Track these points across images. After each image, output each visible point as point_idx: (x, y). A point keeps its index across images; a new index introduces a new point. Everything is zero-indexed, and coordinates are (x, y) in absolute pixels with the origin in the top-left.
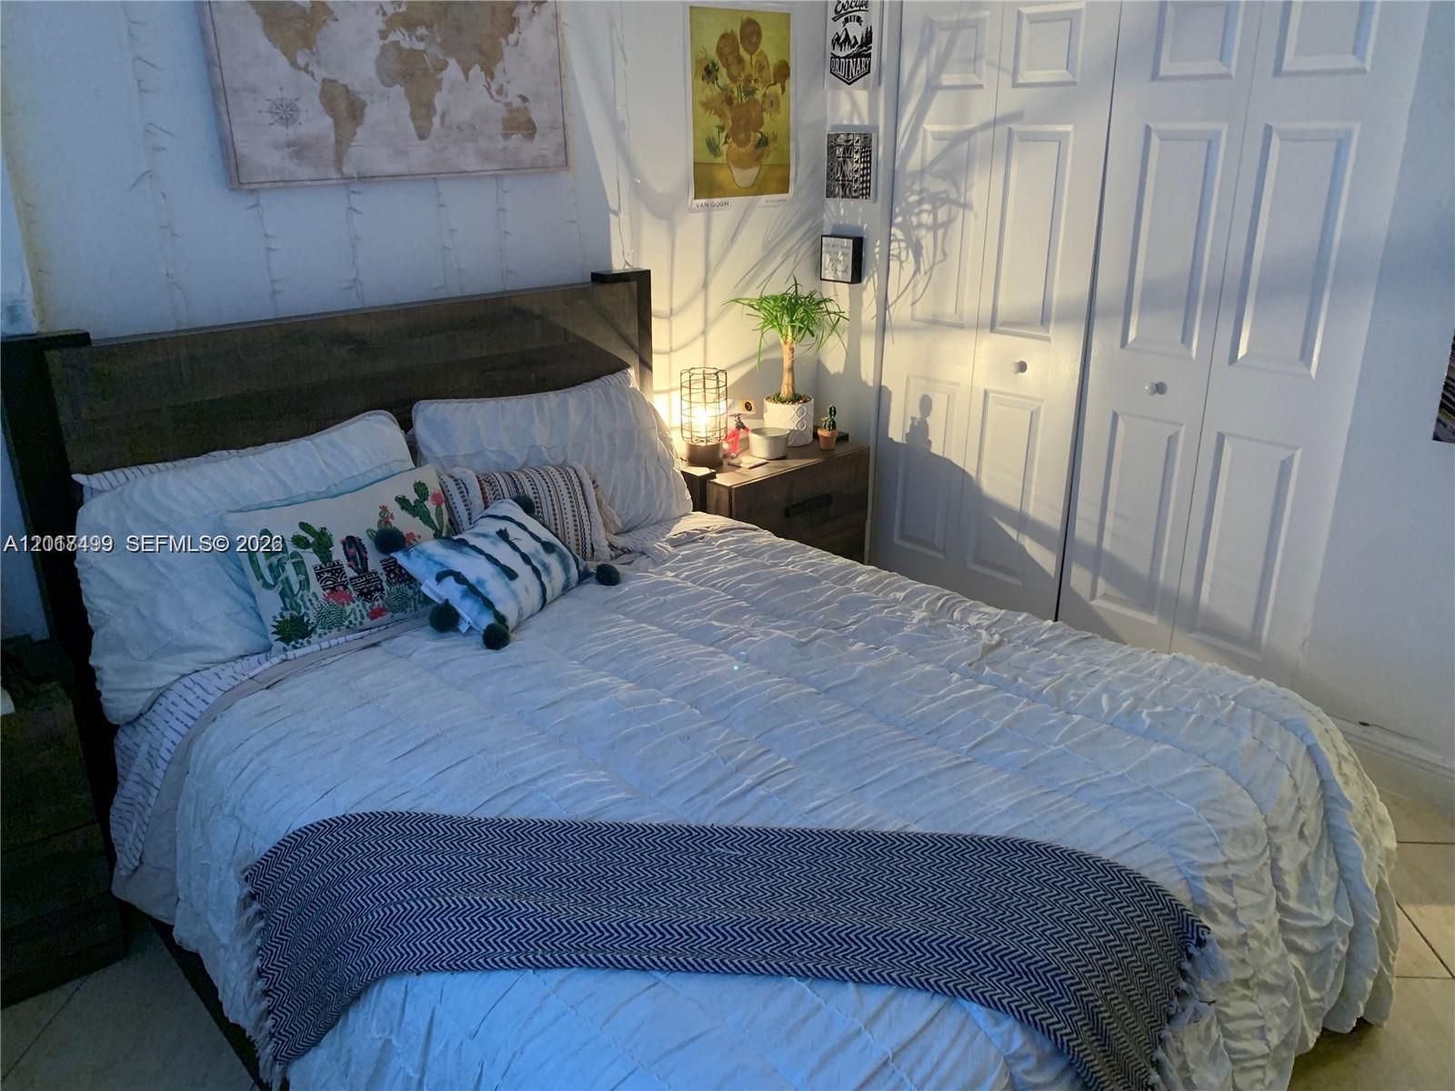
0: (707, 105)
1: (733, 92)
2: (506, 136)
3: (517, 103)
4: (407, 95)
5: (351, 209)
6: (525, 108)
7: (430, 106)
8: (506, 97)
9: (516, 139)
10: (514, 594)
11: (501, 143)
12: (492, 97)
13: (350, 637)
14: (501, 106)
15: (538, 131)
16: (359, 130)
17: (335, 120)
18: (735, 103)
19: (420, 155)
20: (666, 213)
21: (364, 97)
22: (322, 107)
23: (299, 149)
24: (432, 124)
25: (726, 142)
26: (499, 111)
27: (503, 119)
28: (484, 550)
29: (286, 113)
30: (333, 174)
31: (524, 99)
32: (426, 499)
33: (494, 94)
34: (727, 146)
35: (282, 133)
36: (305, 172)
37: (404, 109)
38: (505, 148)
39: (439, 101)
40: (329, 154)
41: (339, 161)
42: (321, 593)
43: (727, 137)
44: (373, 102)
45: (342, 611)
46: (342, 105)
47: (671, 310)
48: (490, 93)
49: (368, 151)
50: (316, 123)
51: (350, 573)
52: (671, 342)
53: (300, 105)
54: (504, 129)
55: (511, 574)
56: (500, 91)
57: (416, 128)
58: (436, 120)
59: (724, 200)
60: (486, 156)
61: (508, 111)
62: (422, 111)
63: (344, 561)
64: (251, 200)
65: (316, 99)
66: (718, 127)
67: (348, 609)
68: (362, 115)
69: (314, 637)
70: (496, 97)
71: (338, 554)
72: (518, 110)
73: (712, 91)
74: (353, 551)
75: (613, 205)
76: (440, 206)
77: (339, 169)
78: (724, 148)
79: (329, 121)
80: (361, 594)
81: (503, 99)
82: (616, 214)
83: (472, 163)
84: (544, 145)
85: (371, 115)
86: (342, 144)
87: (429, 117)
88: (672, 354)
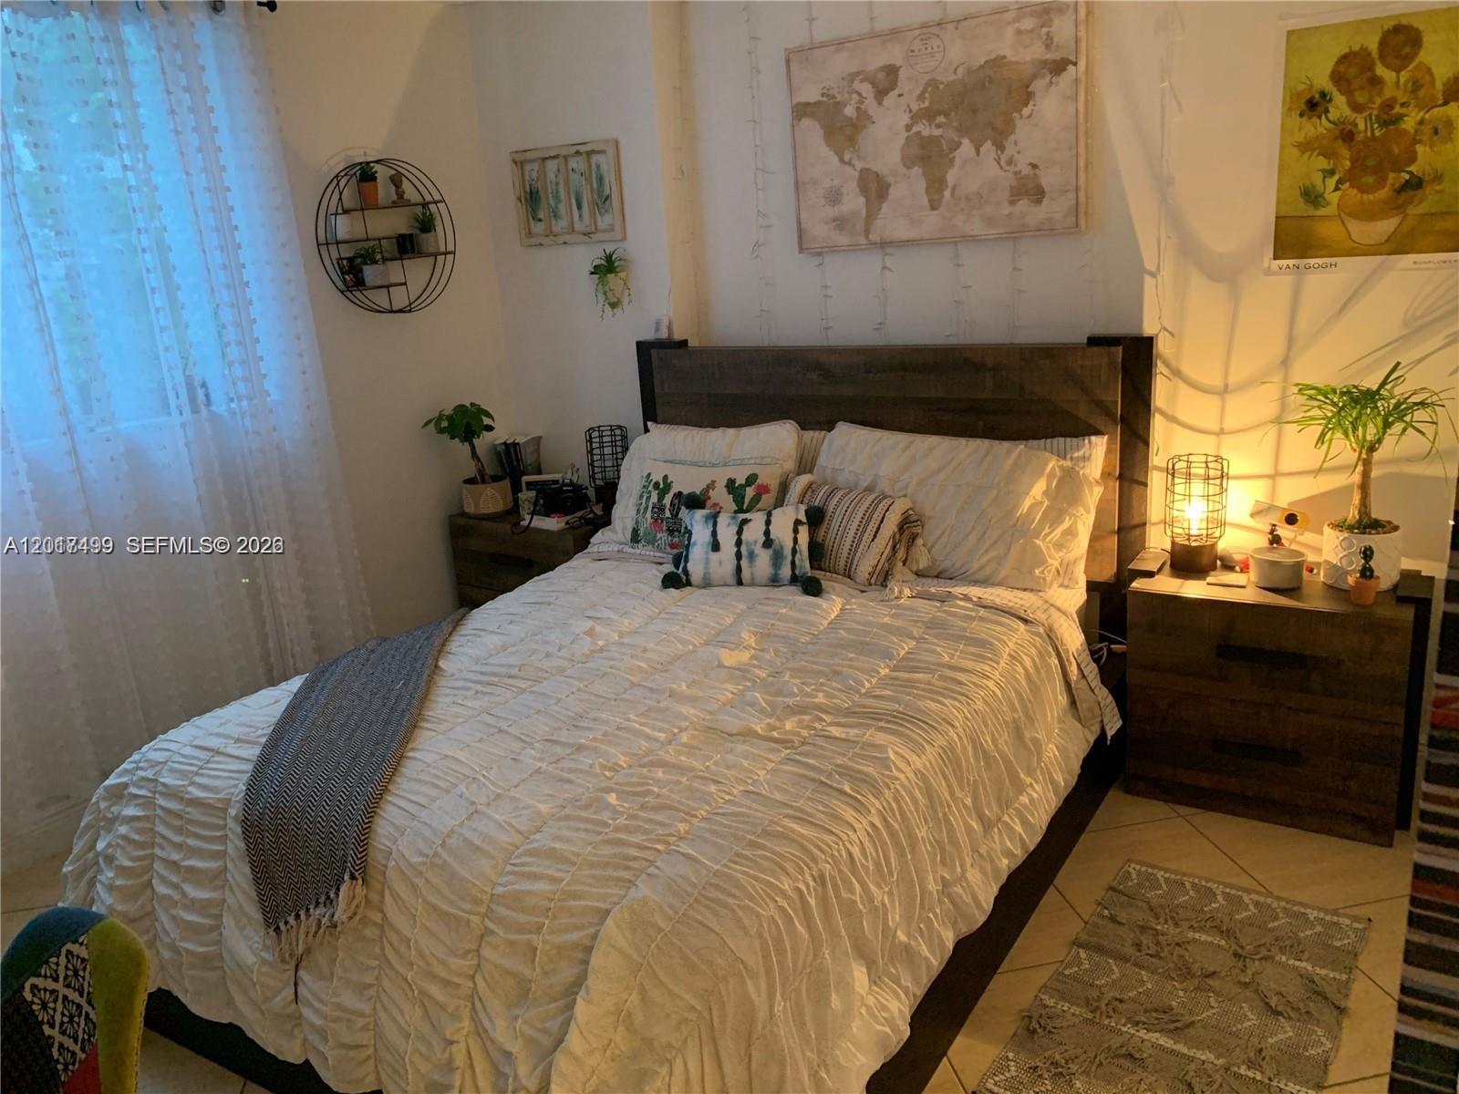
0: (1306, 147)
1: (1356, 125)
2: (1013, 203)
3: (1026, 170)
4: (924, 174)
5: (884, 268)
6: (1035, 174)
7: (942, 182)
8: (1016, 165)
9: (1023, 205)
10: (707, 562)
11: (1007, 209)
12: (1001, 168)
13: (657, 554)
14: (1010, 175)
15: (1047, 196)
16: (885, 207)
17: (867, 201)
18: (1360, 138)
19: (931, 223)
20: (1227, 275)
21: (890, 179)
22: (857, 190)
23: (841, 223)
24: (943, 197)
25: (1336, 189)
26: (1007, 179)
27: (1011, 186)
28: (718, 525)
29: (834, 197)
30: (862, 240)
31: (1034, 166)
32: (749, 486)
33: (1003, 163)
34: (1338, 194)
35: (832, 212)
36: (843, 240)
37: (921, 184)
38: (1011, 214)
39: (951, 177)
40: (860, 225)
41: (867, 231)
42: (649, 520)
43: (1340, 182)
44: (896, 183)
45: (655, 536)
46: (873, 187)
47: (1226, 386)
48: (999, 164)
49: (891, 223)
50: (854, 202)
51: (668, 514)
52: (1222, 421)
53: (844, 190)
54: (1012, 196)
55: (716, 547)
56: (1010, 162)
57: (930, 201)
58: (947, 194)
59: (1333, 260)
60: (989, 221)
61: (1017, 179)
62: (936, 186)
63: (668, 506)
64: (817, 260)
65: (855, 184)
66: (1324, 171)
67: (659, 536)
68: (887, 194)
69: (640, 545)
70: (1007, 168)
71: (667, 500)
72: (1027, 177)
73: (1318, 127)
74: (677, 501)
75: (1150, 265)
76: (958, 265)
77: (867, 236)
78: (1334, 198)
79: (862, 200)
80: (668, 530)
81: (1012, 169)
82: (1153, 275)
83: (977, 228)
84: (1054, 208)
85: (894, 193)
86: (871, 216)
87: (941, 191)
88: (1223, 437)
